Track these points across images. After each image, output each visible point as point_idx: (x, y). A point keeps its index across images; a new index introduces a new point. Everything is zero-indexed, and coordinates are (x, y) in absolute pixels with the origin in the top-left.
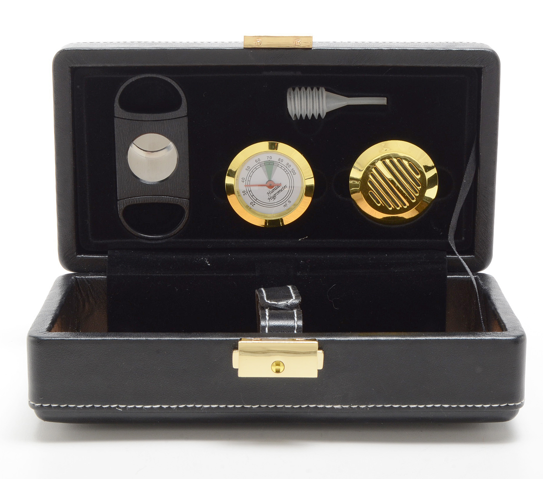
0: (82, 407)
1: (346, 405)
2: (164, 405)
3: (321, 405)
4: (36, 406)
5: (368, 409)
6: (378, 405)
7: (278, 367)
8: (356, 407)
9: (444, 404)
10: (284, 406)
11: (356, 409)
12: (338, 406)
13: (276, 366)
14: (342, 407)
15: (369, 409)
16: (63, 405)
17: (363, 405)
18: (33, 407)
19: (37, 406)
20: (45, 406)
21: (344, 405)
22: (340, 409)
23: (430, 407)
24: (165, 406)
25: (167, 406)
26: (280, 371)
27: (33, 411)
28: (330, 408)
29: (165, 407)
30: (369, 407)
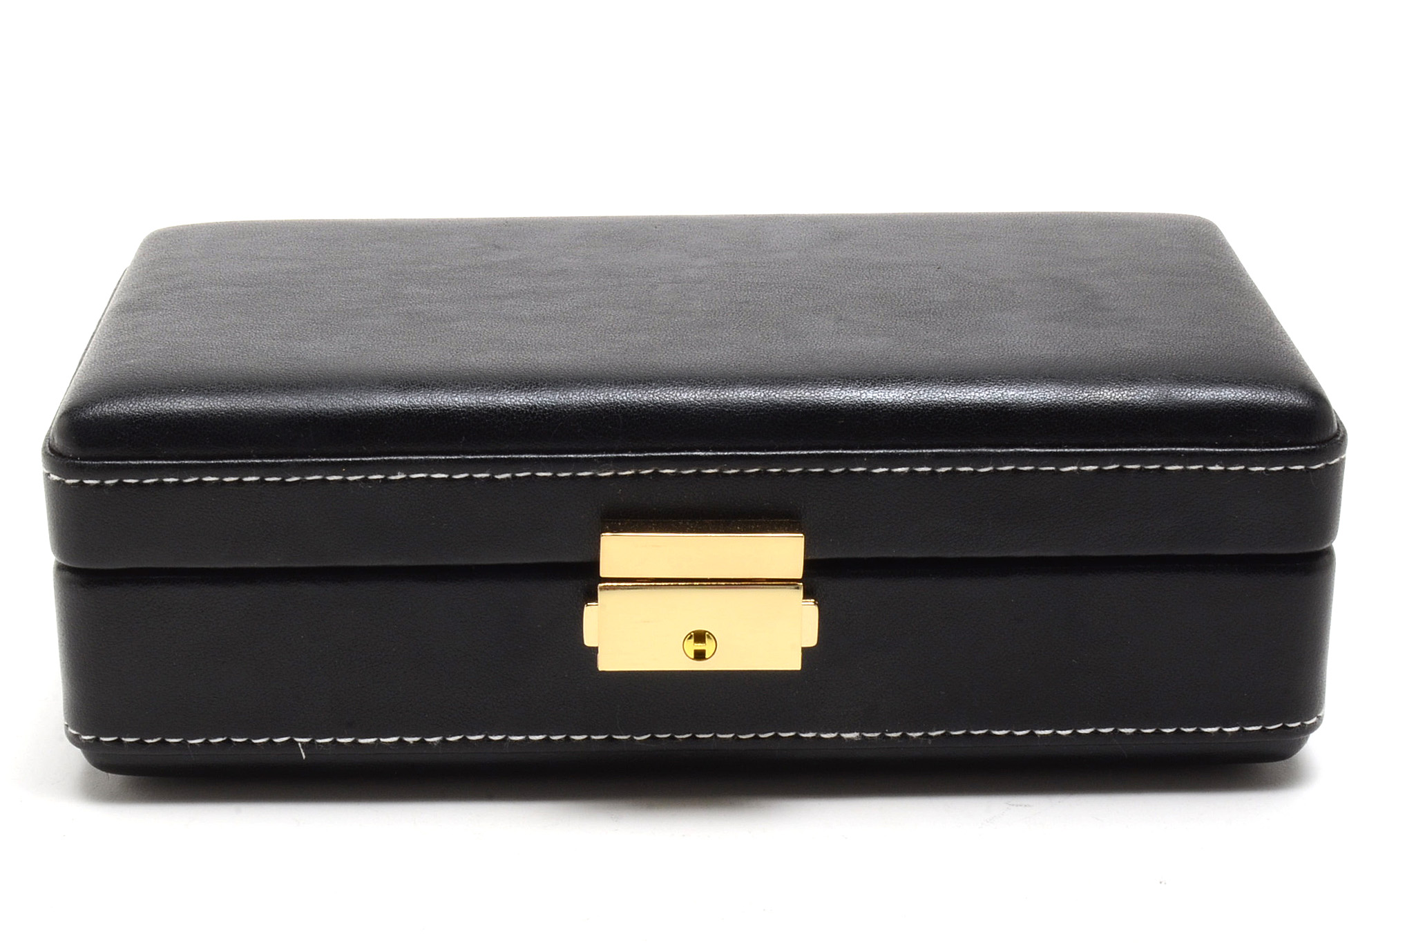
0: (199, 743)
1: (874, 732)
2: (409, 736)
3: (808, 732)
4: (84, 742)
5: (930, 742)
6: (955, 731)
7: (700, 647)
8: (898, 737)
9: (1124, 728)
10: (715, 736)
11: (899, 741)
12: (854, 735)
13: (696, 644)
14: (863, 736)
15: (932, 741)
16: (152, 739)
17: (916, 731)
18: (75, 740)
19: (85, 740)
20: (106, 742)
21: (867, 733)
22: (858, 741)
23: (1087, 734)
24: (410, 740)
25: (417, 739)
26: (707, 657)
27: (78, 752)
28: (832, 738)
29: (411, 742)
30: (931, 737)
